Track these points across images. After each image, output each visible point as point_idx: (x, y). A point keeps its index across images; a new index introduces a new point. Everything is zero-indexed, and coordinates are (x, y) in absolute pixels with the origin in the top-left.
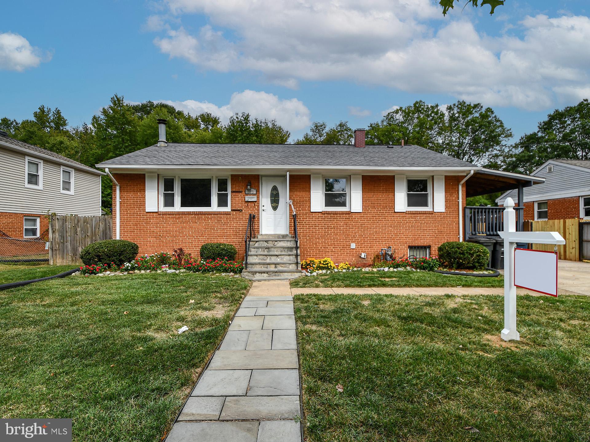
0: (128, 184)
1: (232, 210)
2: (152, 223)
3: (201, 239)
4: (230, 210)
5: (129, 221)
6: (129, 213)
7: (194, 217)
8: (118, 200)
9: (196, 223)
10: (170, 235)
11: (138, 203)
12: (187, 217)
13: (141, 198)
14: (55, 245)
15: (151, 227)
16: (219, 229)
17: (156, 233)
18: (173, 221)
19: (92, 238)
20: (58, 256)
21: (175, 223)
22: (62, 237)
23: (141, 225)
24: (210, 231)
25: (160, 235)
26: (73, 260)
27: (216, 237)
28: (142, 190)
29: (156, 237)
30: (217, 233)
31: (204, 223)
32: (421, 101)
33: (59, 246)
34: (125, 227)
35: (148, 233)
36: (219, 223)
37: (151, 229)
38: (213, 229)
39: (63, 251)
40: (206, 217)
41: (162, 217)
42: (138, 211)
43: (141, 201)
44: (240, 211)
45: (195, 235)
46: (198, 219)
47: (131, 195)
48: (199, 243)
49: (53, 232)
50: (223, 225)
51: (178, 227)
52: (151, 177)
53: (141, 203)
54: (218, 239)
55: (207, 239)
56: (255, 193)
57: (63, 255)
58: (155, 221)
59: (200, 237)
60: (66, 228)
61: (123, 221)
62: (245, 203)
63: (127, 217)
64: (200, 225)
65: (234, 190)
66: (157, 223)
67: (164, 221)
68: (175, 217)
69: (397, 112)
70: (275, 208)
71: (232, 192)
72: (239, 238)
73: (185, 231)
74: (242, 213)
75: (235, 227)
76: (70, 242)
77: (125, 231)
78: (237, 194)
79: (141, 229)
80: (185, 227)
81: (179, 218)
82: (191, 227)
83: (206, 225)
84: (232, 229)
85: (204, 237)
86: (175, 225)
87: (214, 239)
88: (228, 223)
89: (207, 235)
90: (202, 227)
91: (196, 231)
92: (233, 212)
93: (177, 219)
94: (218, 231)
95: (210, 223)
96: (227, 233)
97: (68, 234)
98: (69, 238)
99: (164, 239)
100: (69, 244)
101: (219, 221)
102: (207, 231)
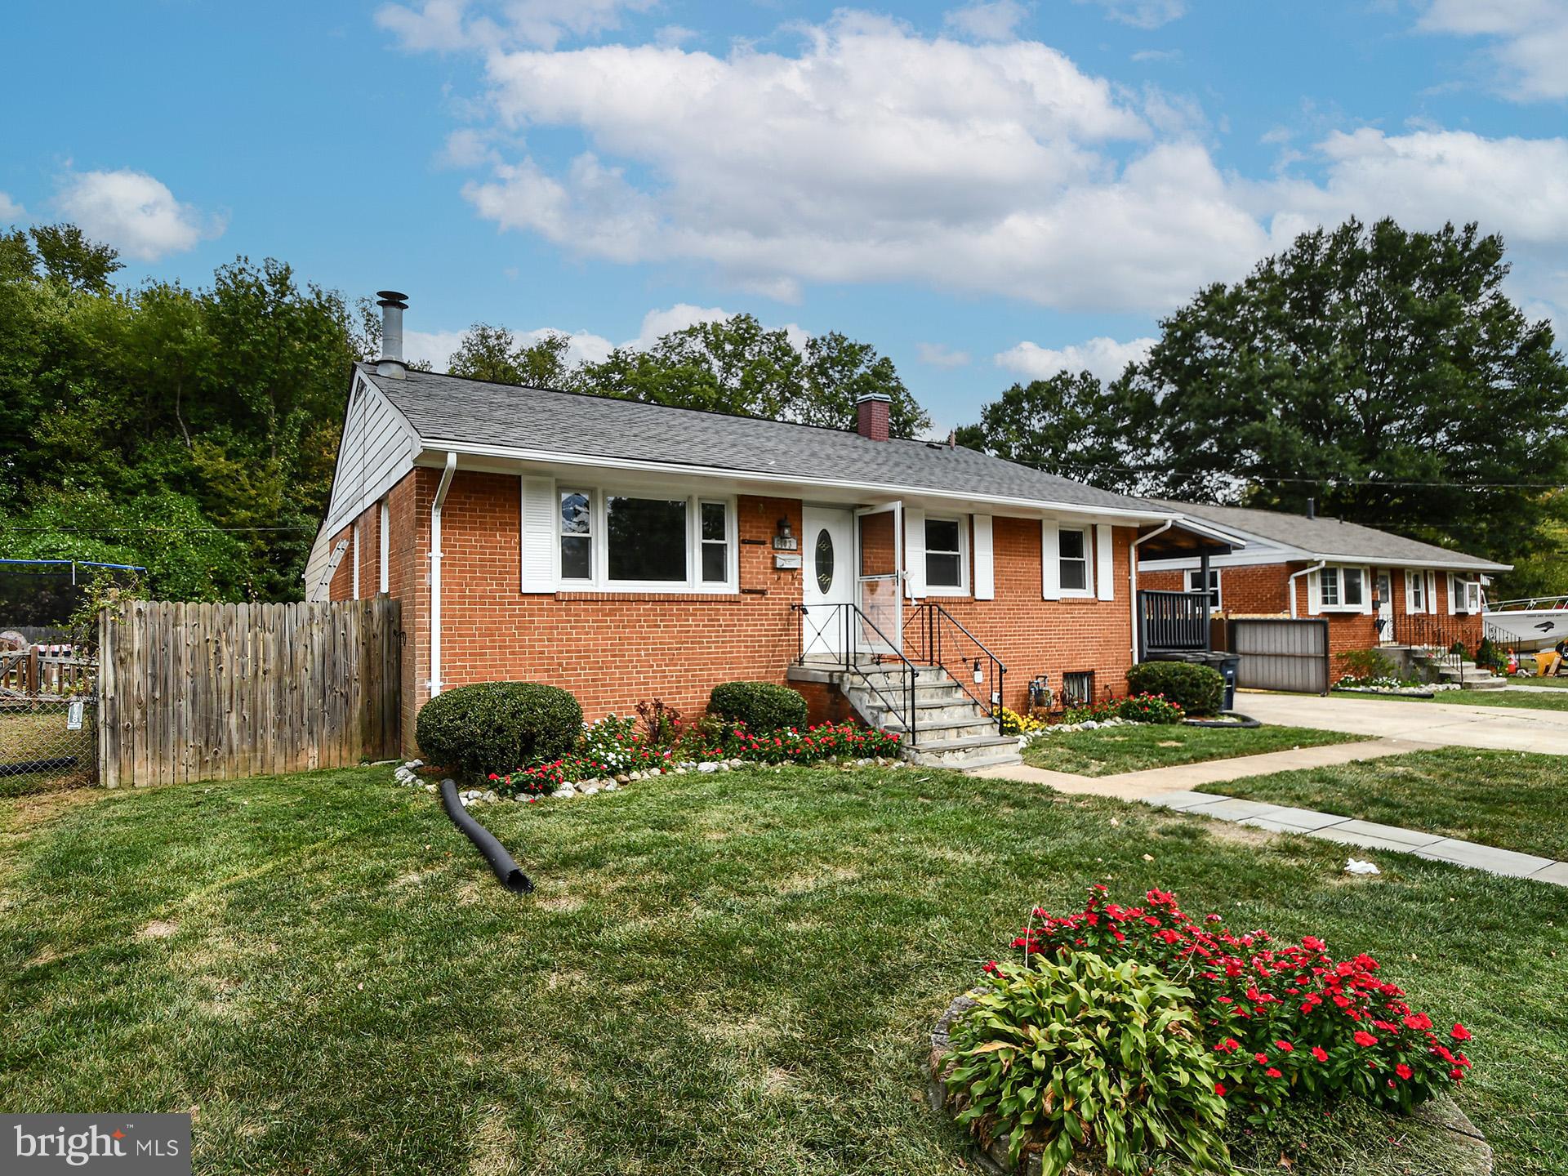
0: (465, 504)
1: (743, 591)
2: (536, 628)
3: (670, 671)
4: (736, 591)
5: (470, 623)
6: (470, 597)
7: (651, 609)
8: (436, 553)
9: (656, 626)
10: (588, 663)
11: (496, 566)
12: (635, 609)
13: (506, 548)
14: (128, 710)
15: (534, 640)
16: (714, 642)
17: (548, 658)
18: (596, 621)
19: (280, 679)
20: (140, 753)
21: (602, 627)
22: (157, 678)
23: (504, 635)
24: (692, 648)
25: (560, 664)
26: (202, 764)
27: (706, 664)
28: (506, 524)
29: (548, 670)
30: (709, 653)
31: (675, 626)
32: (748, 317)
33: (144, 714)
34: (455, 642)
35: (525, 659)
36: (714, 626)
37: (534, 646)
38: (699, 643)
39: (165, 733)
40: (683, 609)
41: (565, 610)
42: (496, 591)
43: (505, 560)
44: (763, 592)
45: (654, 661)
46: (662, 615)
47: (474, 538)
48: (664, 683)
49: (121, 662)
50: (724, 631)
51: (610, 639)
52: (539, 488)
53: (505, 567)
54: (710, 669)
55: (686, 670)
56: (794, 546)
57: (163, 745)
58: (547, 622)
59: (666, 665)
60: (176, 648)
61: (449, 623)
62: (772, 573)
63: (461, 610)
64: (666, 632)
65: (748, 537)
66: (551, 628)
67: (570, 621)
68: (602, 610)
69: (692, 332)
70: (824, 587)
71: (742, 542)
72: (759, 667)
73: (627, 650)
74: (767, 599)
75: (751, 636)
76: (190, 696)
77: (455, 655)
78: (754, 547)
79: (505, 647)
80: (629, 638)
81: (612, 613)
82: (644, 638)
83: (681, 632)
84: (743, 641)
85: (676, 665)
86: (602, 633)
87: (701, 670)
88: (735, 625)
89: (686, 659)
90: (673, 638)
91: (656, 649)
92: (744, 596)
93: (606, 615)
94: (710, 648)
95: (691, 626)
96: (732, 652)
97: (185, 668)
98: (187, 683)
99: (571, 675)
100: (185, 705)
101: (712, 620)
102: (685, 648)
